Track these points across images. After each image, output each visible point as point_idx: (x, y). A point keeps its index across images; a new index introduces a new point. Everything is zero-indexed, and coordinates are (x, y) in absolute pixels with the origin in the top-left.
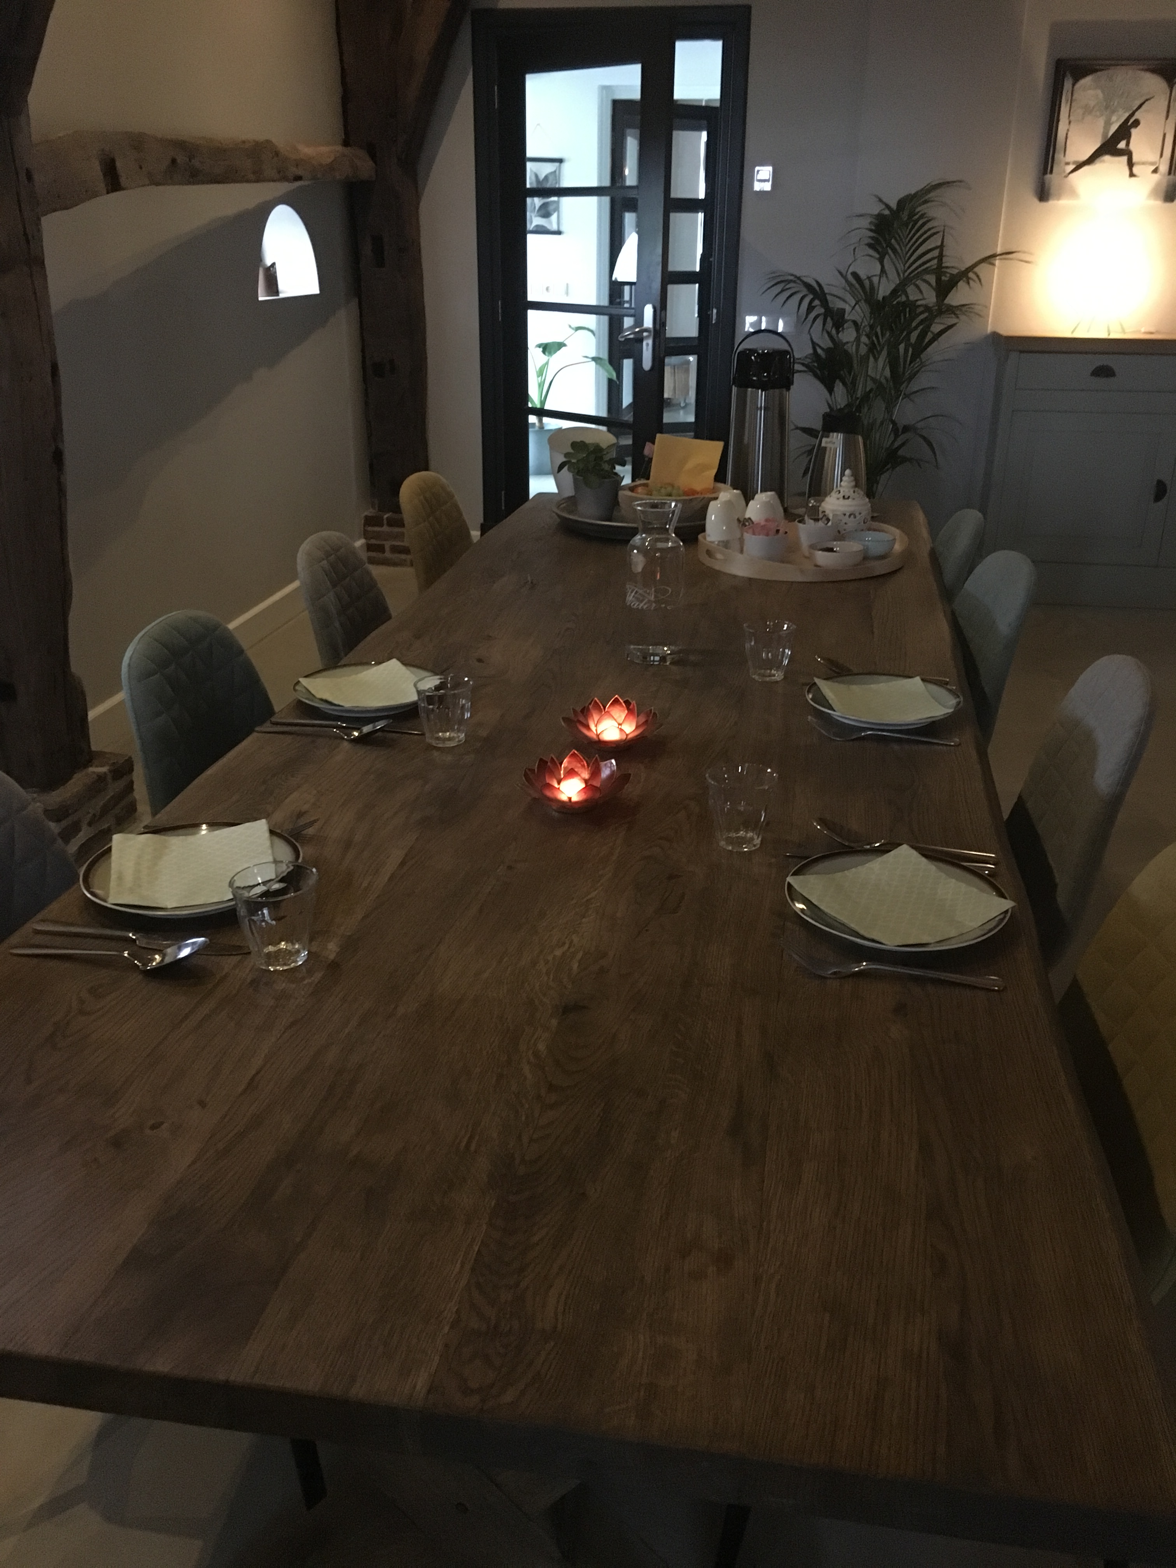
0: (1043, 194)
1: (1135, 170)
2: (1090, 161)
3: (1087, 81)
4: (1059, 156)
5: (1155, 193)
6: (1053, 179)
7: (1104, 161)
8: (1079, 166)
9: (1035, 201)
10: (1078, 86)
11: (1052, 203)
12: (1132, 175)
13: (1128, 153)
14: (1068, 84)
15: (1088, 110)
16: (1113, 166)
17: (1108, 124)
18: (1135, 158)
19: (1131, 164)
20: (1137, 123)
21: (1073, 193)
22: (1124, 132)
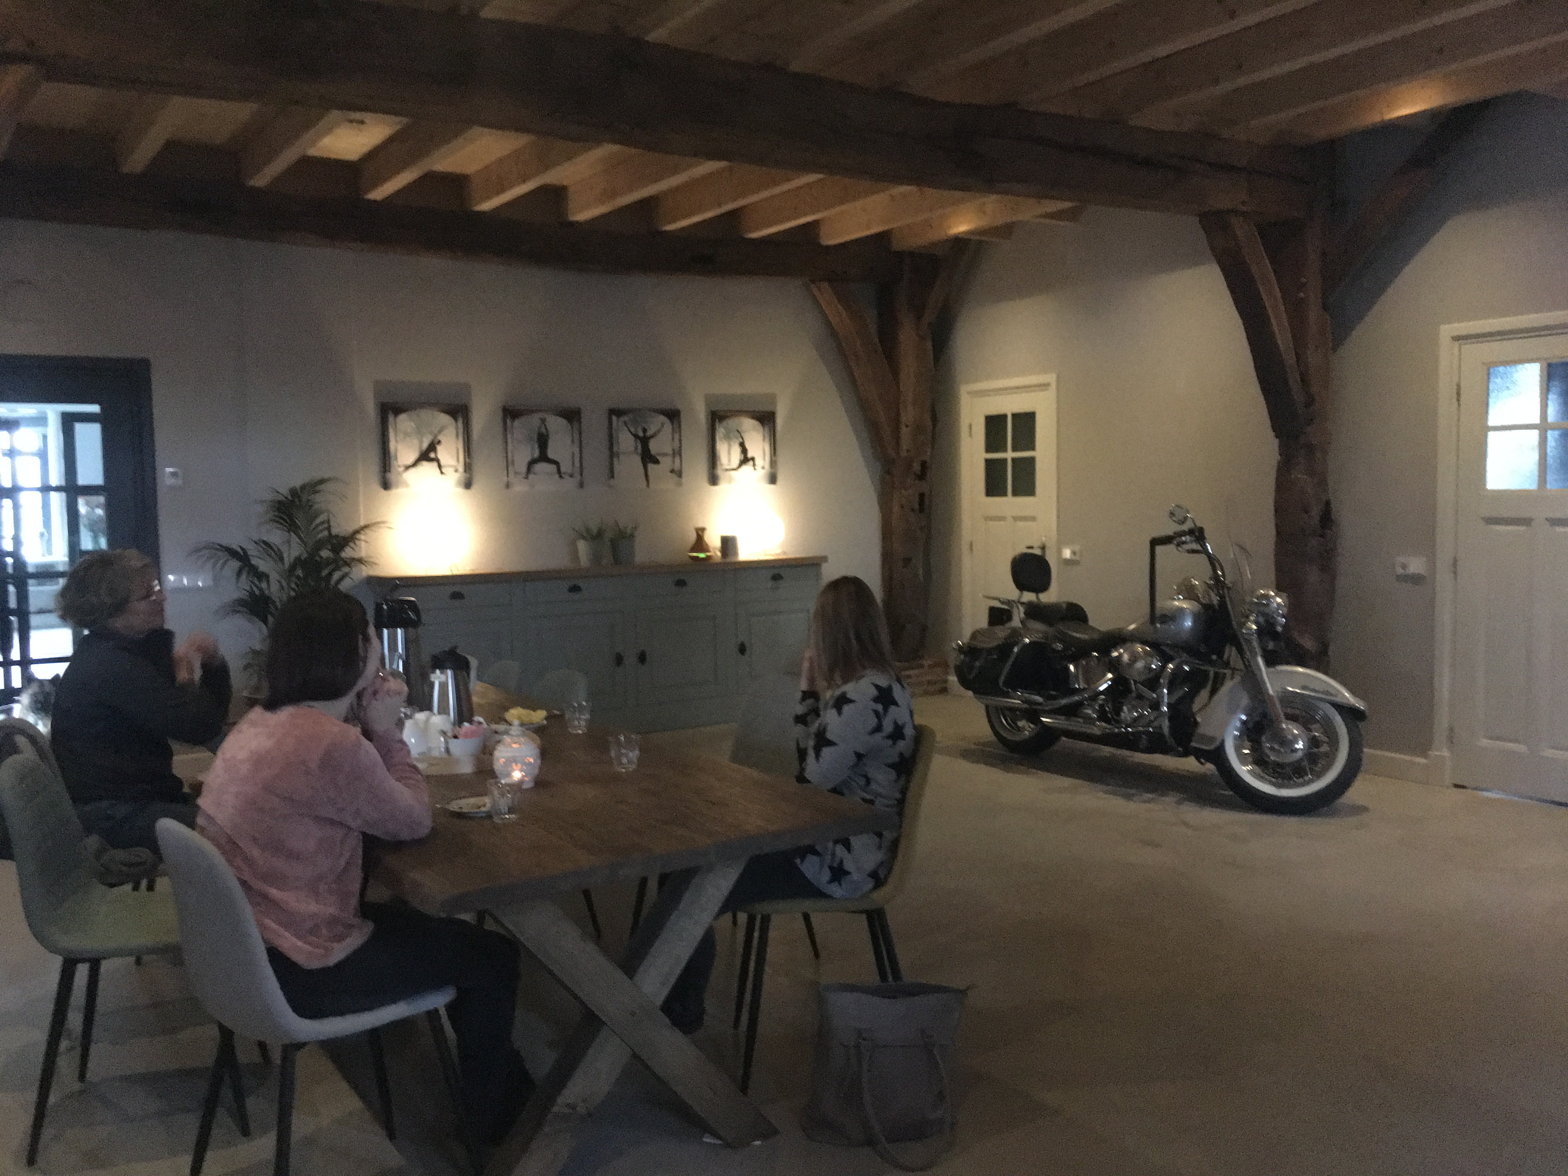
0: (386, 485)
1: (444, 470)
2: (415, 464)
3: (403, 417)
4: (393, 463)
5: (459, 483)
6: (392, 476)
7: (423, 465)
8: (407, 468)
9: (382, 490)
10: (398, 420)
11: (394, 492)
12: (442, 473)
13: (437, 460)
14: (391, 418)
15: (407, 435)
16: (427, 469)
17: (421, 442)
18: (442, 463)
19: (440, 466)
20: (439, 442)
21: (406, 485)
22: (432, 447)
